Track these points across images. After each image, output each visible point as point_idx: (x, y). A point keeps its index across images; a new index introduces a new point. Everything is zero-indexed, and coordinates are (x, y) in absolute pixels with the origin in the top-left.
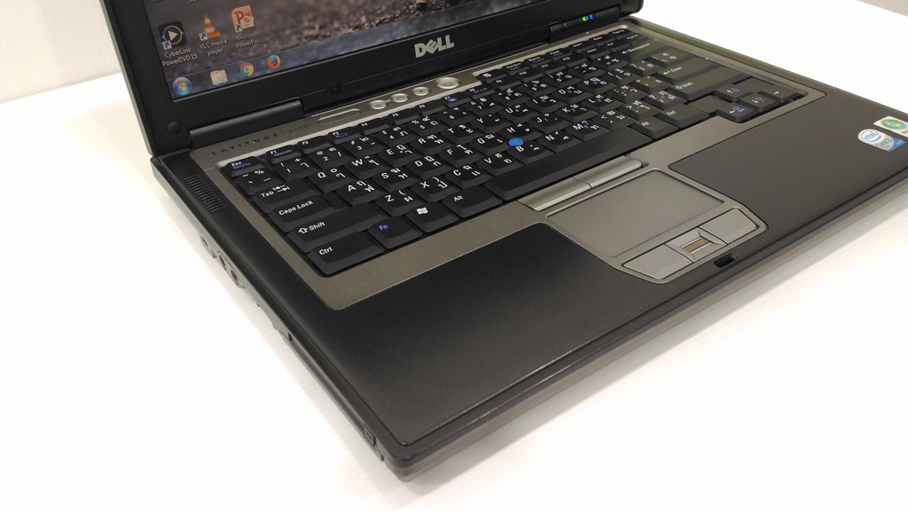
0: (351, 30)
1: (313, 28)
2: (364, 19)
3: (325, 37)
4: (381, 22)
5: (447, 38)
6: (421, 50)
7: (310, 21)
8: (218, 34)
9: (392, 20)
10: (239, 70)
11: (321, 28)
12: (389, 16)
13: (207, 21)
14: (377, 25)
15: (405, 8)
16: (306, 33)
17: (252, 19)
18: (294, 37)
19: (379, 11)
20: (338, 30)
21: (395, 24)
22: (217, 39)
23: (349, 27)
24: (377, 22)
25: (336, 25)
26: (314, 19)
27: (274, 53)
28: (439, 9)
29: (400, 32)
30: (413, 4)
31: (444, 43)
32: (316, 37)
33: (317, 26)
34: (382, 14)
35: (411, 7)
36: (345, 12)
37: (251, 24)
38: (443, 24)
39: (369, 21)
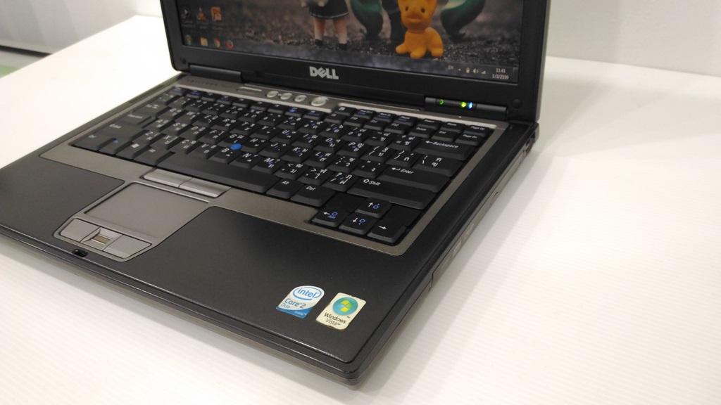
0: (272, 42)
1: (250, 32)
2: (280, 37)
3: (257, 40)
4: (291, 43)
5: (334, 71)
6: (314, 72)
7: (250, 27)
8: (205, 19)
9: (298, 44)
10: (213, 42)
11: (255, 33)
12: (296, 41)
13: (200, 10)
14: (288, 44)
15: (307, 39)
16: (247, 34)
17: (220, 15)
18: (241, 34)
19: (290, 36)
20: (264, 38)
21: (300, 48)
22: (204, 21)
23: (271, 39)
24: (288, 42)
25: (264, 35)
26: (252, 27)
27: (230, 39)
28: (331, 49)
29: (302, 54)
30: (313, 38)
31: (331, 74)
32: (252, 38)
33: (253, 32)
34: (292, 38)
35: (311, 40)
36: (269, 29)
37: (220, 19)
38: (333, 60)
39: (284, 40)
